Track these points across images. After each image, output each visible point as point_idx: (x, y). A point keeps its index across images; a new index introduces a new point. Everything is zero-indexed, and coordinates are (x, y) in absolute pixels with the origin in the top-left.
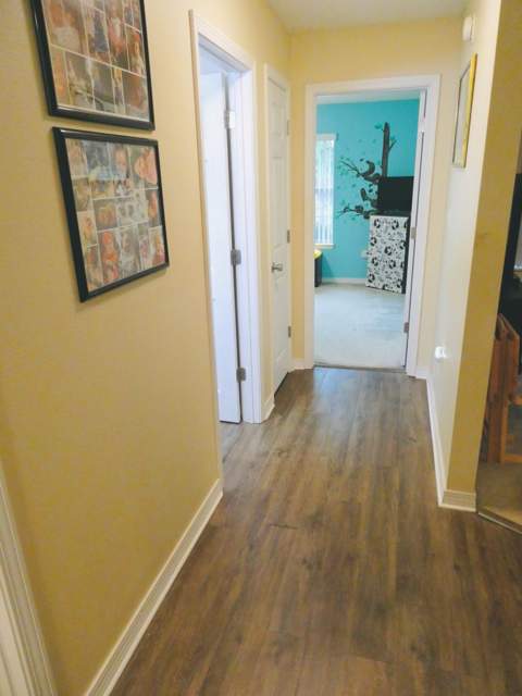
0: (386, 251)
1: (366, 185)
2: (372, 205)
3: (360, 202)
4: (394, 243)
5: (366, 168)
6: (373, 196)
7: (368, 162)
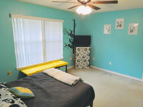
0: (83, 57)
1: (70, 37)
2: (72, 44)
3: (69, 43)
4: (85, 55)
5: (70, 32)
6: (72, 41)
7: (71, 30)
